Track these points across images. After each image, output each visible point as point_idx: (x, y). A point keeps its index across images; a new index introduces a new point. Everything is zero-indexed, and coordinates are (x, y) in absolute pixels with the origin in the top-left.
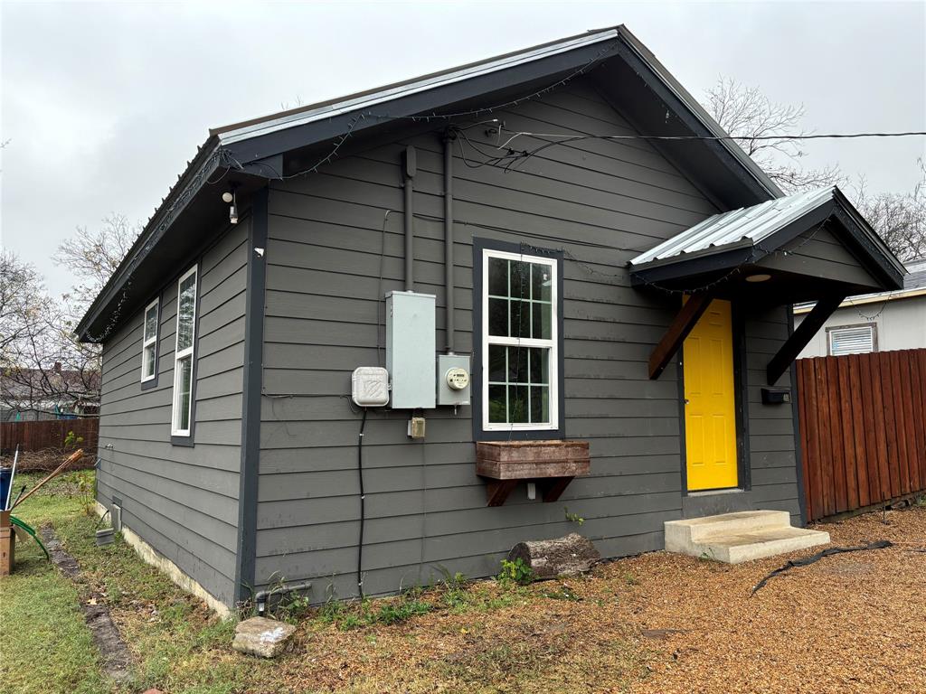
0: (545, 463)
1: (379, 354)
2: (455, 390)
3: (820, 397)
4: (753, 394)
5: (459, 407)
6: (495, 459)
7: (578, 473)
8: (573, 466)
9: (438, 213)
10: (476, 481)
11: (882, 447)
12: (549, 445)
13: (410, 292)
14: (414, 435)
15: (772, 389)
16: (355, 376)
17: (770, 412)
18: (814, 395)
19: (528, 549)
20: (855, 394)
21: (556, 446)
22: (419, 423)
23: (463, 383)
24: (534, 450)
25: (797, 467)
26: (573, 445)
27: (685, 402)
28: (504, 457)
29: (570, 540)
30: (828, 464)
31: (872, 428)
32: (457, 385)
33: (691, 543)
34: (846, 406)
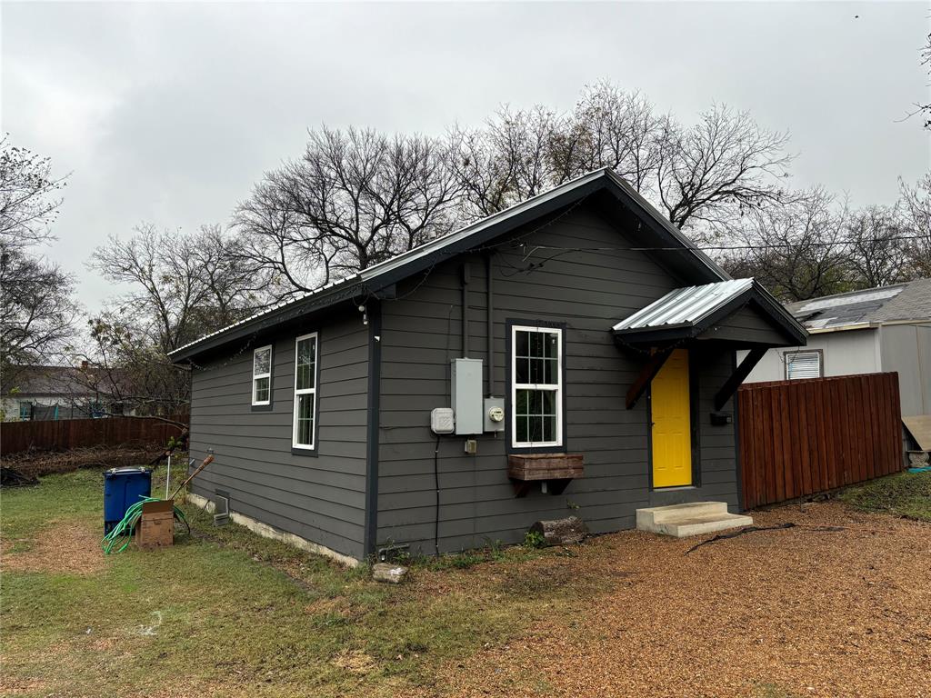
0: (554, 469)
1: (447, 400)
2: (495, 422)
3: (756, 418)
4: (704, 418)
5: (497, 432)
6: (521, 467)
7: (575, 476)
8: (572, 471)
9: (484, 305)
10: (507, 481)
11: (806, 454)
12: (557, 458)
13: (466, 359)
14: (470, 452)
15: (719, 414)
16: (433, 415)
17: (718, 430)
18: (751, 417)
19: (542, 525)
20: (784, 414)
21: (561, 458)
22: (473, 444)
23: (500, 417)
24: (547, 461)
25: (737, 470)
26: (572, 457)
27: (652, 424)
28: (527, 466)
29: (570, 520)
30: (761, 468)
31: (798, 441)
32: (496, 418)
33: (654, 524)
34: (776, 425)
